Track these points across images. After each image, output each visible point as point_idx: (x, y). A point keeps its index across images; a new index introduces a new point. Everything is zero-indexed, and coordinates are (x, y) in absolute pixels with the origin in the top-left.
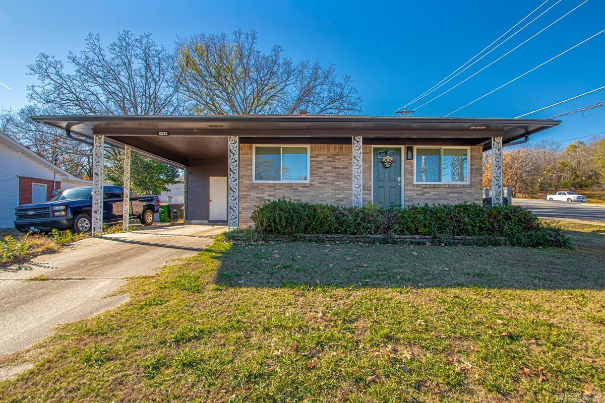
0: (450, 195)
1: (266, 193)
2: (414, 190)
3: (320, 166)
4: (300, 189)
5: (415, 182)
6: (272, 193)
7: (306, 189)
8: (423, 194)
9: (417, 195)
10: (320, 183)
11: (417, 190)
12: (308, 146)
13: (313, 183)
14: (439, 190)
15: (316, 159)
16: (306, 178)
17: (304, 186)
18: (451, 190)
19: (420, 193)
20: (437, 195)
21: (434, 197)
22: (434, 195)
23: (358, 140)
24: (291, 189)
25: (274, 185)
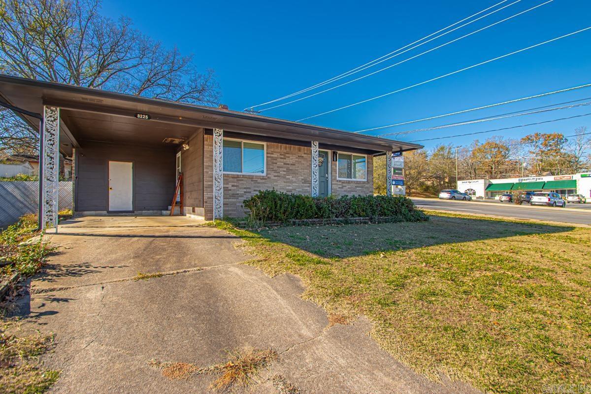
0: (357, 188)
1: (230, 184)
2: (337, 184)
3: (275, 161)
4: (259, 181)
5: (338, 179)
6: (236, 184)
7: (264, 181)
8: (342, 188)
9: (339, 188)
10: (275, 176)
11: (339, 185)
12: (265, 144)
13: (268, 176)
14: (351, 184)
15: (272, 155)
16: (263, 171)
17: (263, 178)
18: (358, 185)
19: (340, 186)
20: (350, 188)
21: (349, 190)
22: (348, 188)
23: (316, 144)
24: (252, 181)
25: (238, 176)
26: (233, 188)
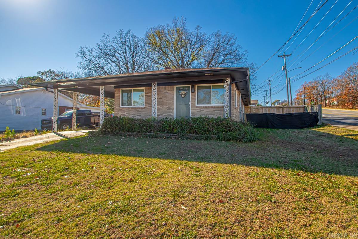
0: (215, 112)
1: (125, 112)
2: (195, 109)
3: (149, 98)
4: (140, 110)
5: (197, 105)
6: (128, 112)
7: (143, 110)
8: (200, 112)
9: (197, 112)
10: (149, 107)
11: (197, 110)
12: (144, 88)
13: (146, 107)
14: (209, 109)
15: (148, 95)
16: (143, 104)
17: (142, 108)
18: (216, 109)
19: (199, 111)
20: (208, 112)
21: (207, 113)
22: (206, 112)
23: (155, 84)
24: (136, 110)
25: (129, 108)
26: (127, 115)
